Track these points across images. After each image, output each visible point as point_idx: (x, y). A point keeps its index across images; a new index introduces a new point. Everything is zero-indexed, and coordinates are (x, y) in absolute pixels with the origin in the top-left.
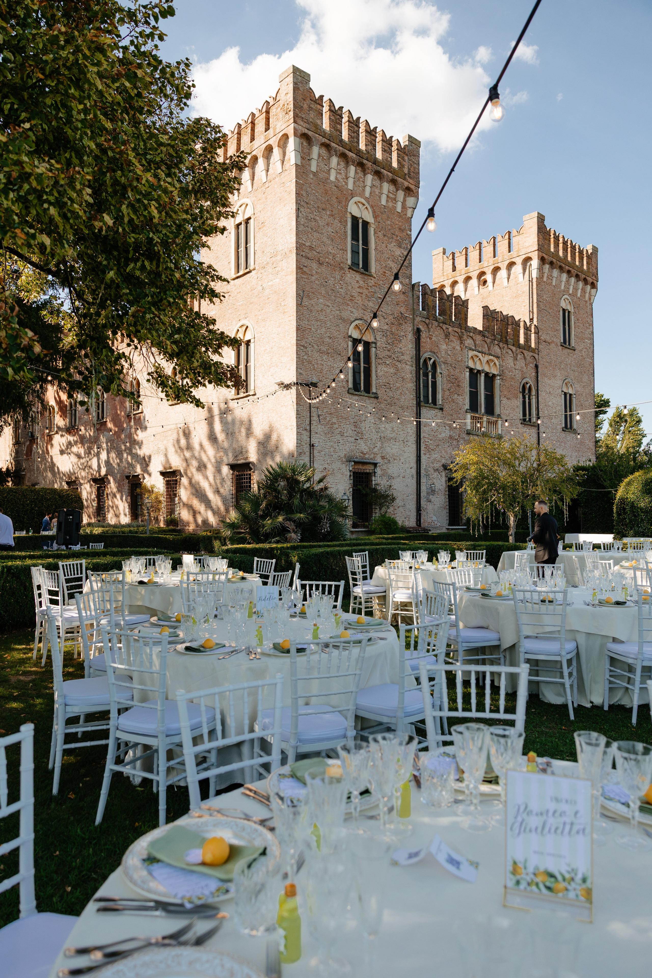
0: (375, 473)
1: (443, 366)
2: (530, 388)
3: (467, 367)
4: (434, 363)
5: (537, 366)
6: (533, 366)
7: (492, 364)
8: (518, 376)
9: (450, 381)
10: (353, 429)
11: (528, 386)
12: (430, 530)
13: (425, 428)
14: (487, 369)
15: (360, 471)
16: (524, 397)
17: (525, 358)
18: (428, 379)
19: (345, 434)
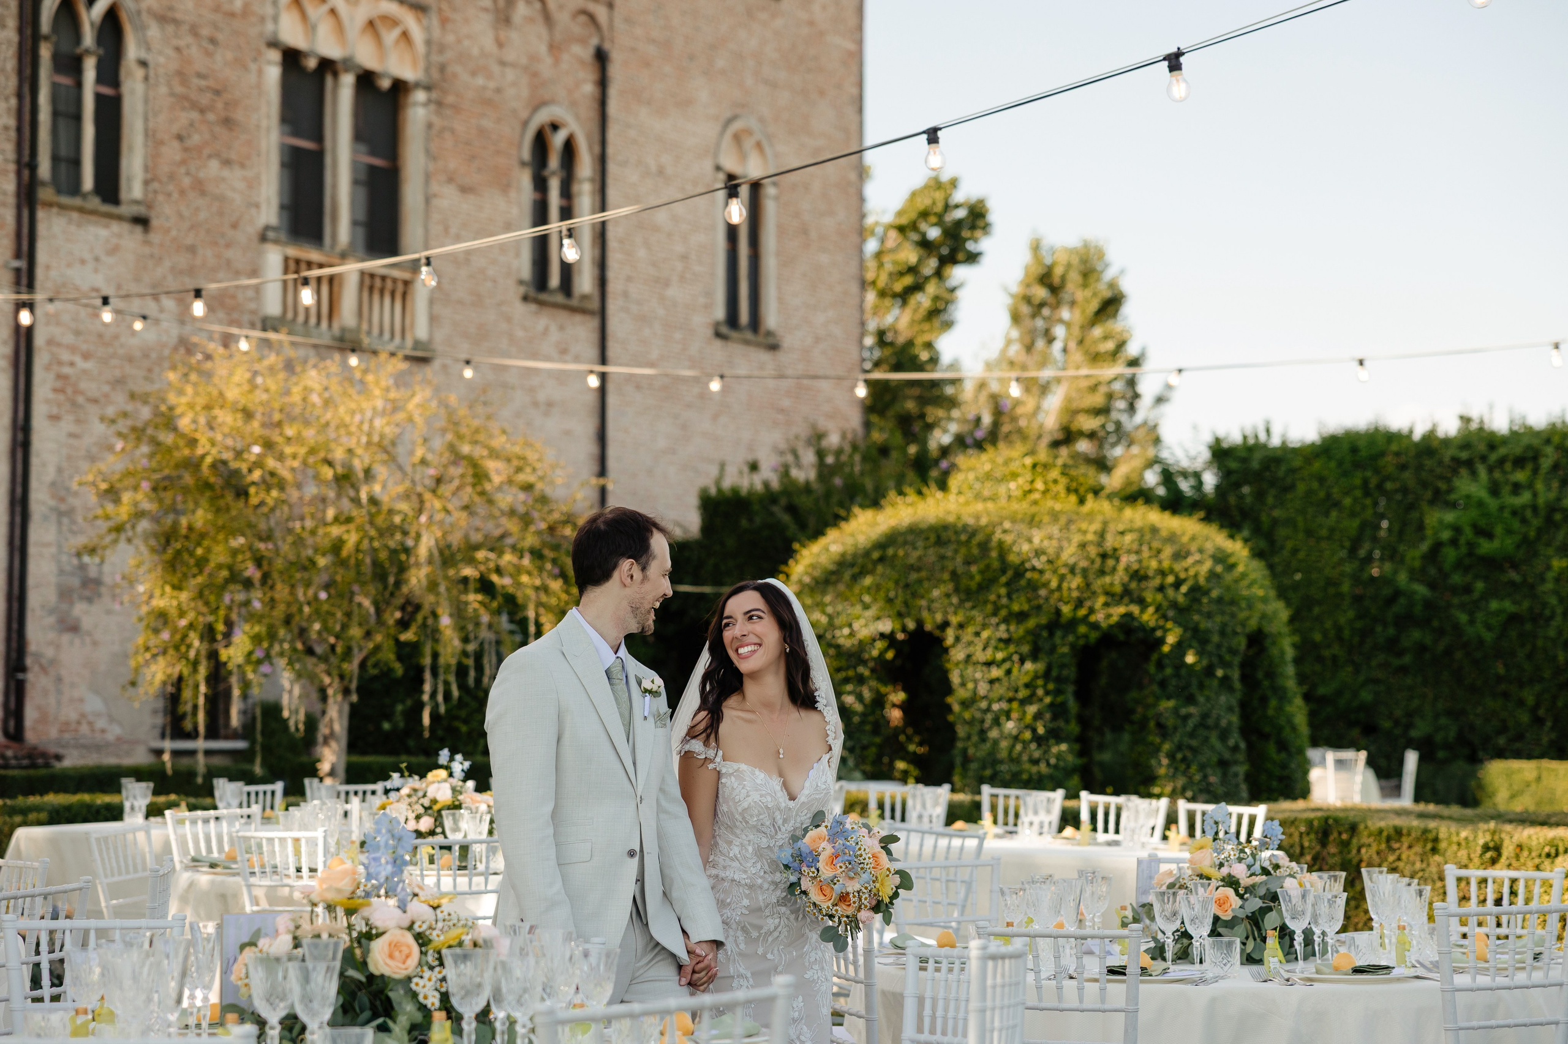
1: (154, 31)
2: (569, 148)
3: (273, 44)
4: (112, 17)
5: (601, 57)
6: (586, 53)
7: (390, 37)
8: (517, 95)
9: (185, 102)
11: (558, 140)
12: (59, 758)
14: (367, 57)
16: (540, 184)
17: (547, 18)
18: (79, 85)
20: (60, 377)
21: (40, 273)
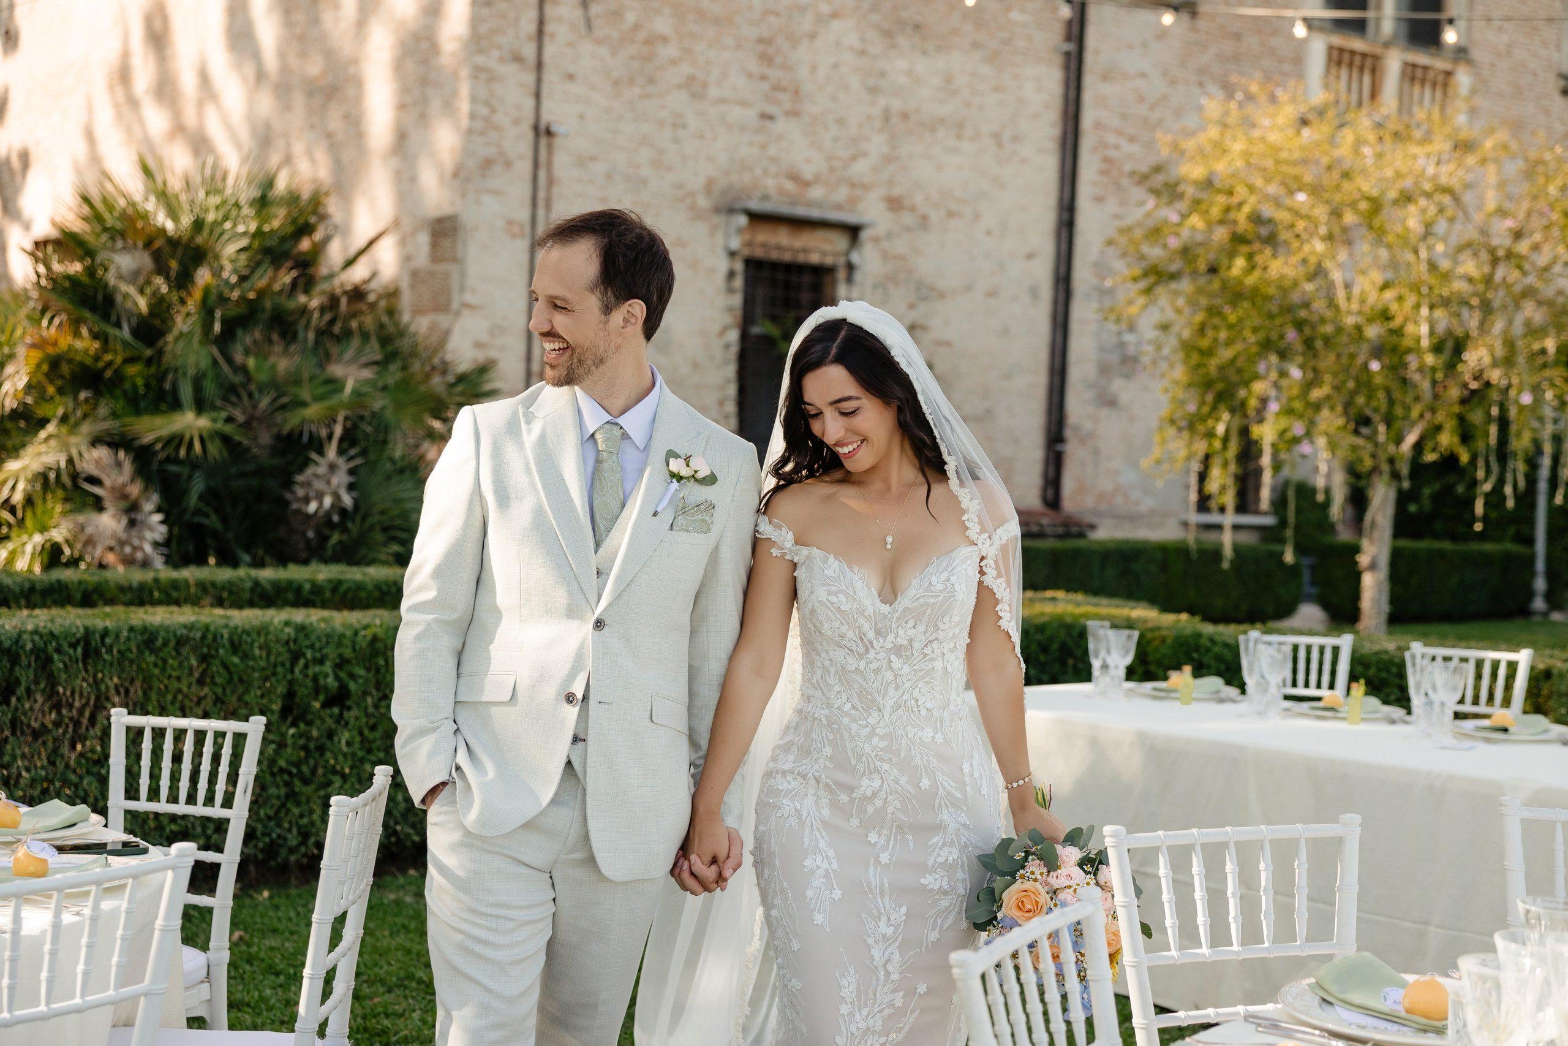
0: (850, 267)
10: (754, 66)
12: (1093, 527)
13: (1106, 89)
15: (775, 256)
19: (714, 92)
20: (1107, 160)
21: (1089, 57)
